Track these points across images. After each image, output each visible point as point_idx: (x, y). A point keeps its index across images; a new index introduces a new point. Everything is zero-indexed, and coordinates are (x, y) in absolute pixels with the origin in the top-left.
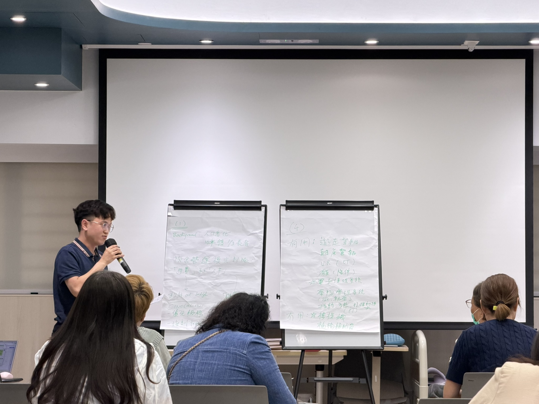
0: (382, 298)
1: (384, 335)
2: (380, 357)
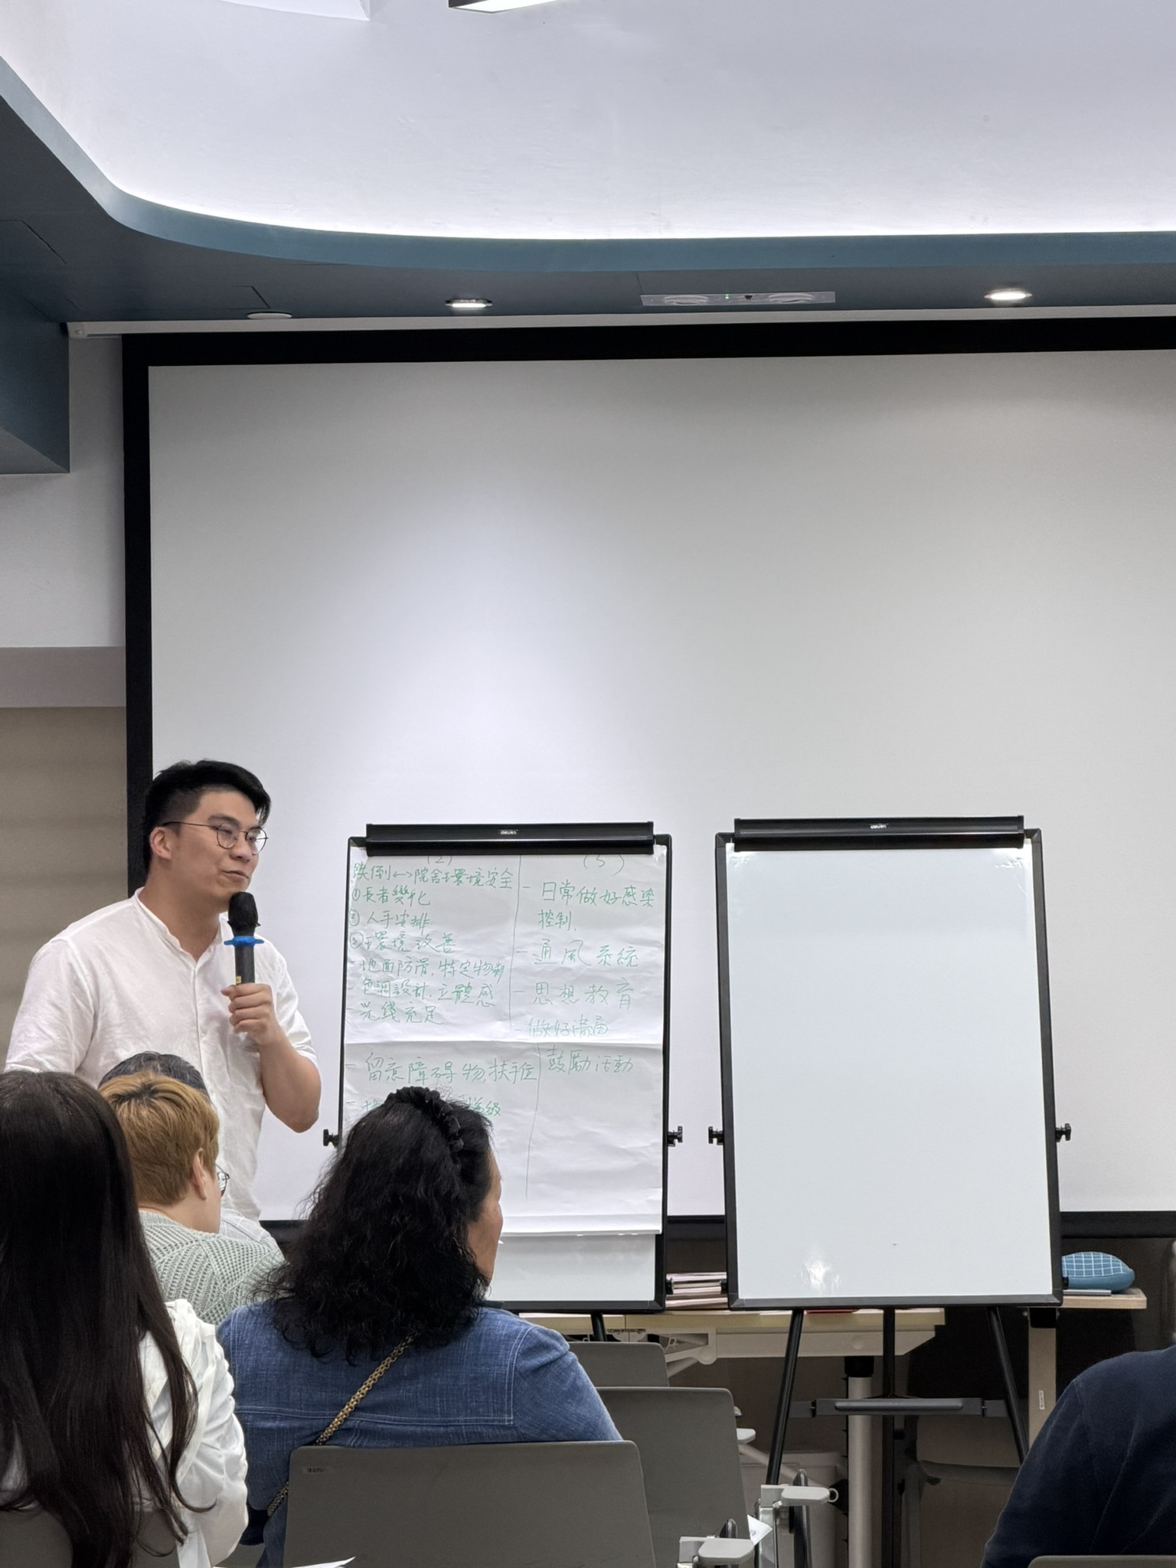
0: (1055, 1134)
1: (1064, 1258)
2: (1054, 1330)
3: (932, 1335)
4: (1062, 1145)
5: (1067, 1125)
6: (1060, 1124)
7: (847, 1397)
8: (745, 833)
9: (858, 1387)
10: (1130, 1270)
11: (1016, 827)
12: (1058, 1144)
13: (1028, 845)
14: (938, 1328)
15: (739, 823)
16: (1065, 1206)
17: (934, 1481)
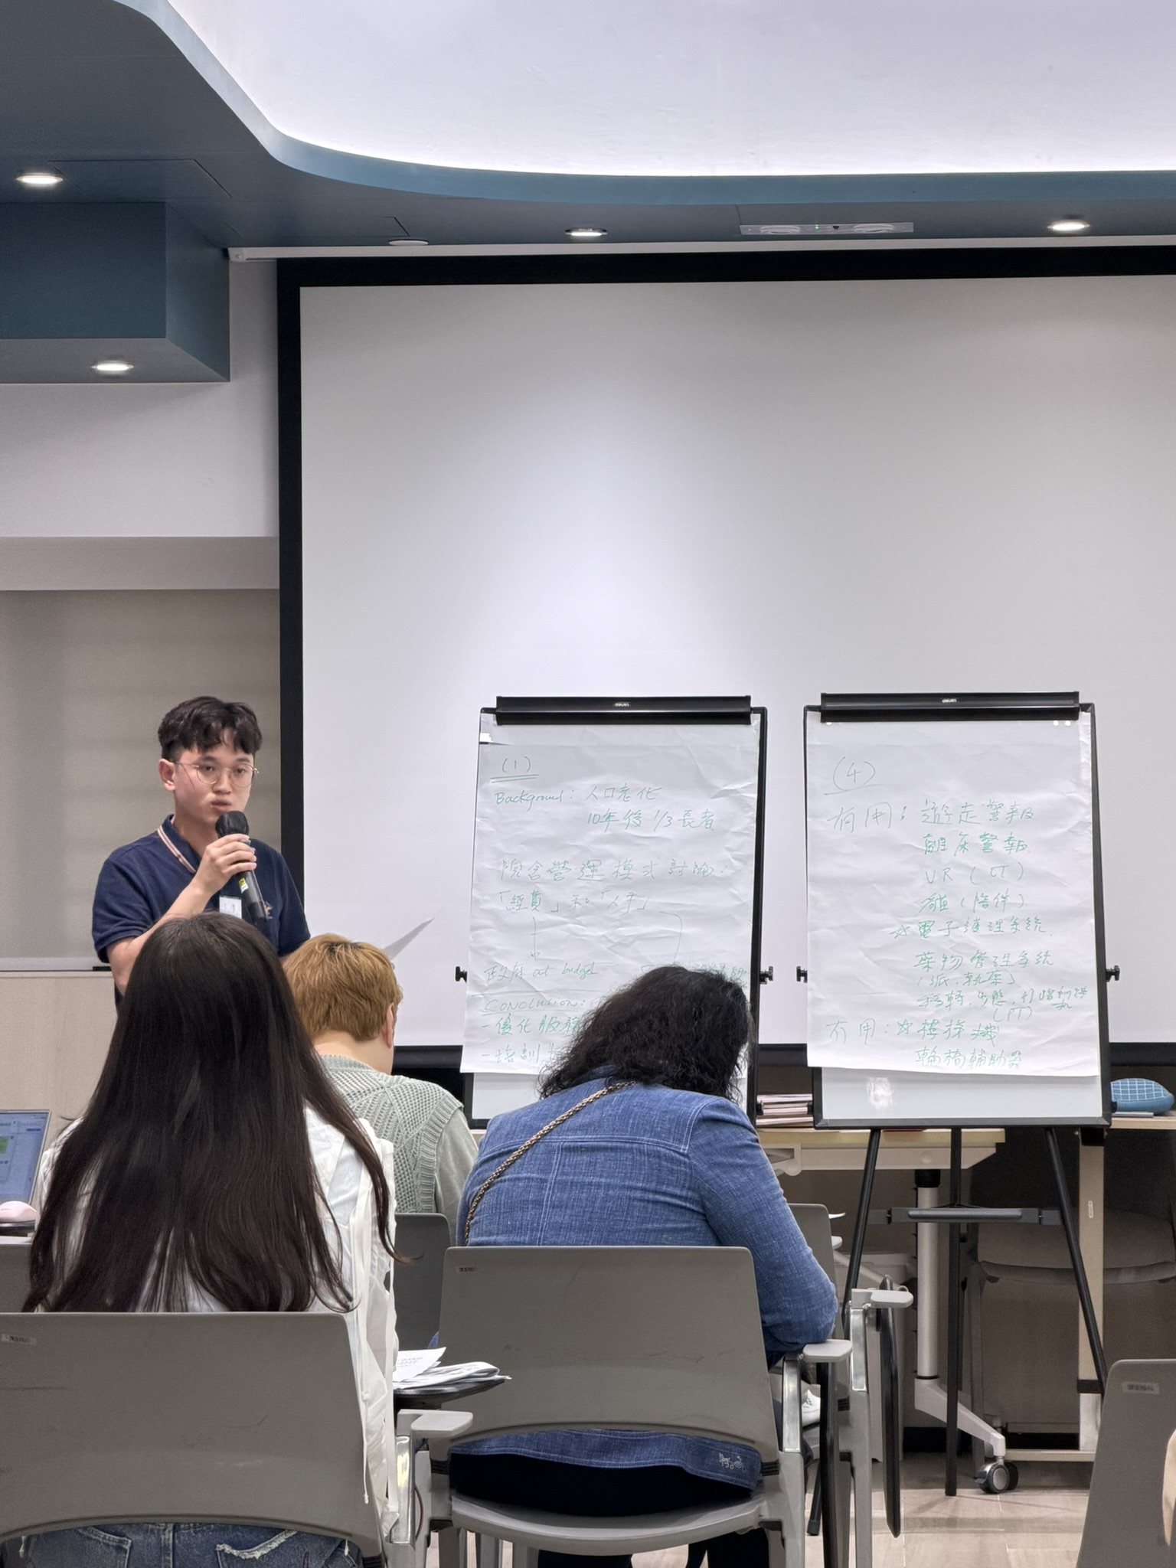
0: (1105, 975)
1: (1112, 1084)
2: (1102, 1148)
3: (993, 1151)
4: (1112, 984)
5: (1116, 967)
6: (1109, 966)
7: (917, 1207)
8: (830, 705)
9: (926, 1195)
10: (1170, 1095)
11: (1072, 702)
12: (1108, 983)
14: (998, 1145)
15: (825, 697)
17: (994, 1280)
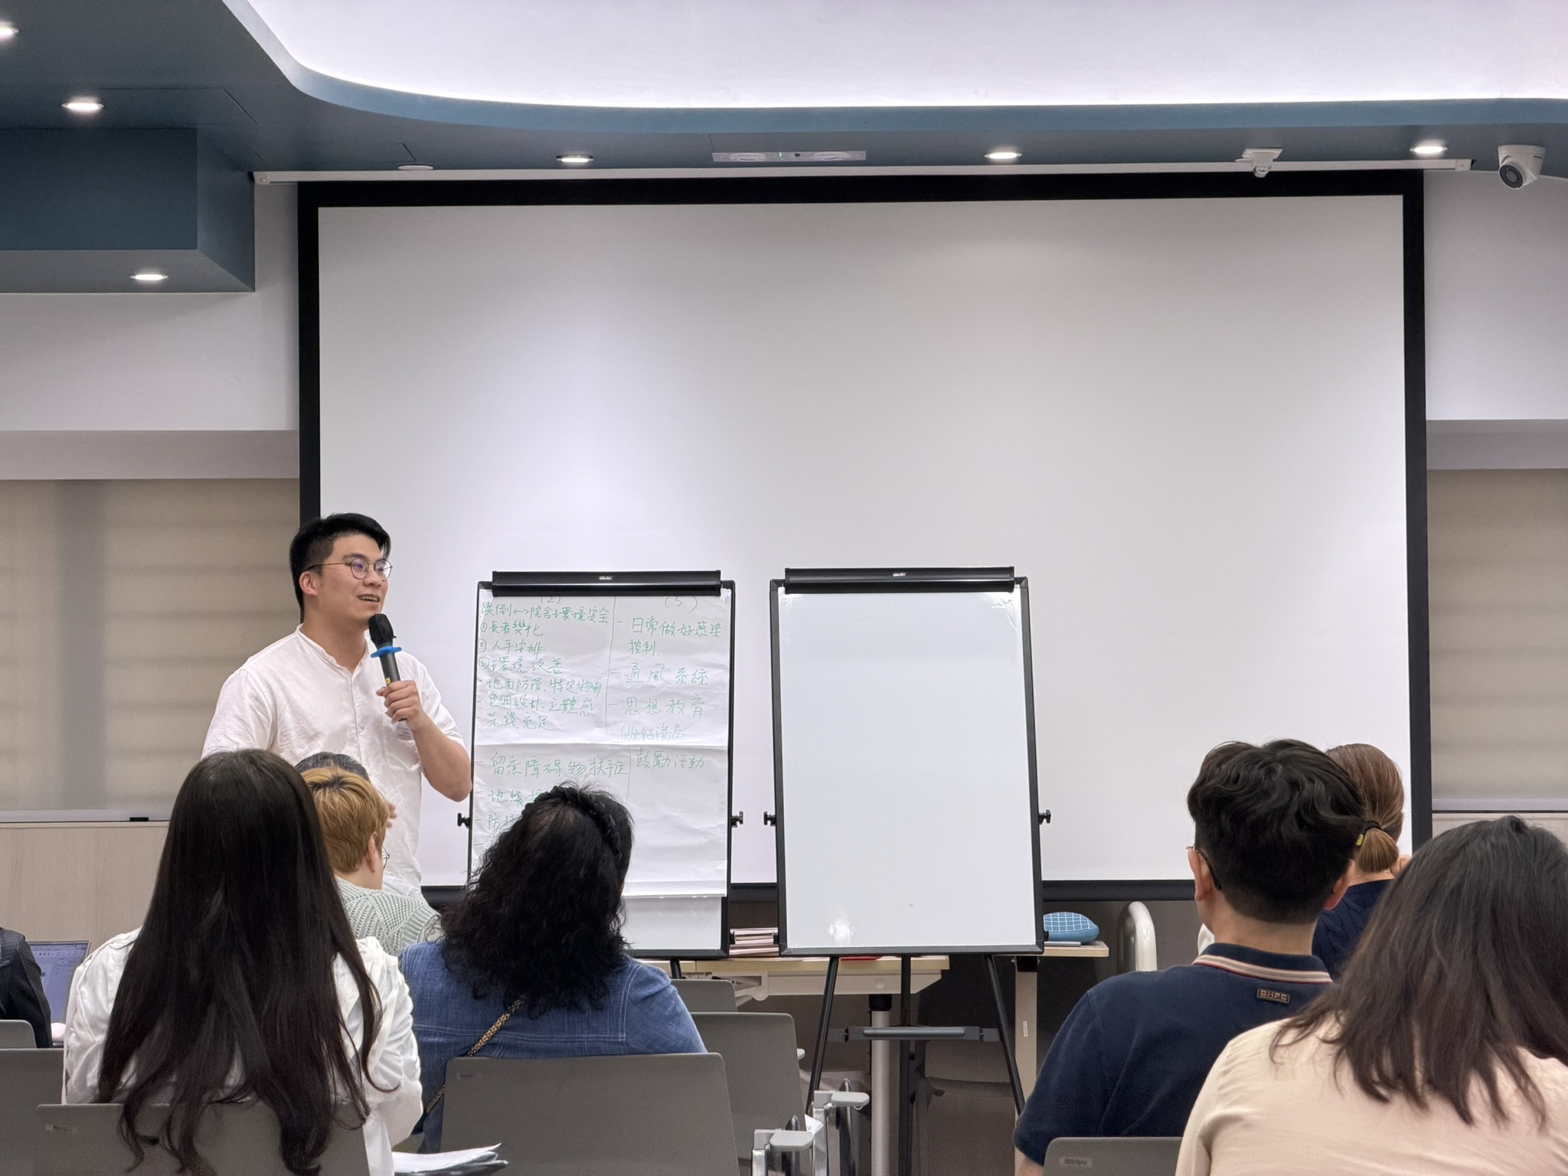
0: (1038, 818)
1: (1045, 917)
2: (1036, 973)
3: (939, 977)
4: (1044, 826)
5: (1048, 811)
6: (1042, 811)
7: (871, 1025)
8: (794, 579)
9: (880, 1018)
10: (1096, 926)
11: (1008, 576)
12: (1040, 826)
13: (1017, 589)
14: (943, 972)
15: (788, 572)
16: (1046, 876)
17: (939, 1093)
